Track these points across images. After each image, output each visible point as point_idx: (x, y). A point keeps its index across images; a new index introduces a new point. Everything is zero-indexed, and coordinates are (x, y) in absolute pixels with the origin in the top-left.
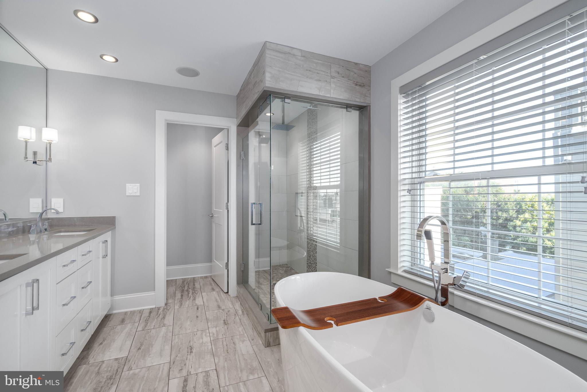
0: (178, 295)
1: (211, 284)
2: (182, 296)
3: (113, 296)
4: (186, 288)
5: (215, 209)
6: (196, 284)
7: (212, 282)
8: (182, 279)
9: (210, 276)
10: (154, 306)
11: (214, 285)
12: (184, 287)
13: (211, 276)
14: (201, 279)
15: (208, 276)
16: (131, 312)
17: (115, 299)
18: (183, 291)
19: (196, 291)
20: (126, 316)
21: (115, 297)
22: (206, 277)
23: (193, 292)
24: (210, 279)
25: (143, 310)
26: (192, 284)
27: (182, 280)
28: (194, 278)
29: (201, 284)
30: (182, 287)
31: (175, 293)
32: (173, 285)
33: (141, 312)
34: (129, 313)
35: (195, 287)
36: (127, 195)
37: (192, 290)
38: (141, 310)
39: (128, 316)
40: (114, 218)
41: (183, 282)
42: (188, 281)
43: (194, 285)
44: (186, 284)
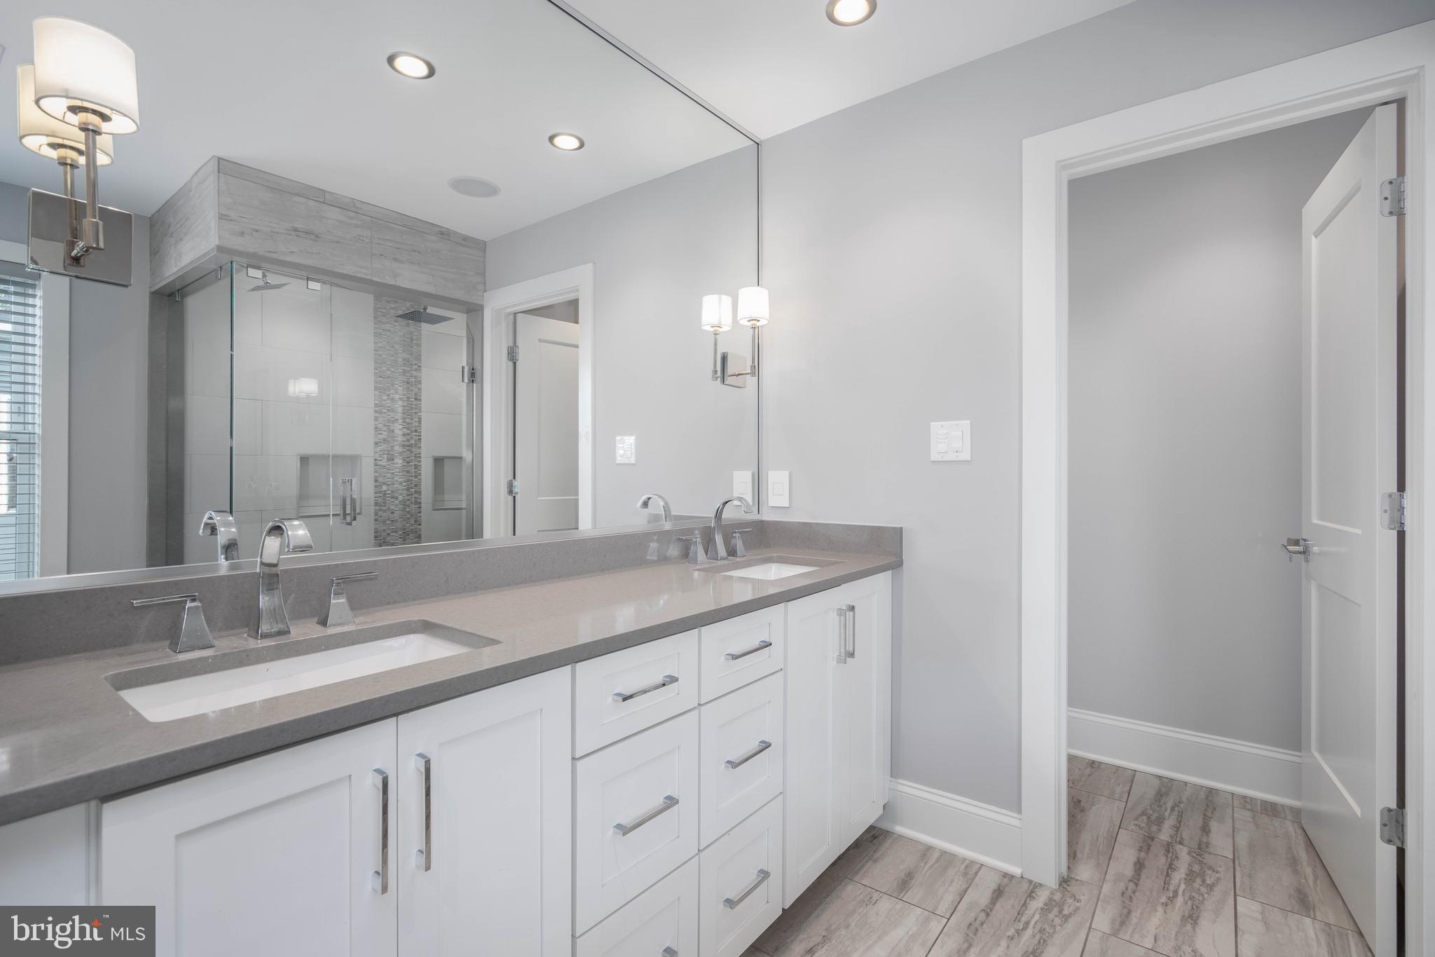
0: (1126, 857)
1: (1294, 863)
2: (1139, 866)
3: (895, 778)
4: (1165, 835)
5: (1321, 518)
6: (1214, 825)
7: (1303, 855)
8: (1160, 777)
9: (1291, 808)
10: (1016, 871)
11: (1309, 871)
12: (1160, 821)
13: (1297, 812)
14: (1244, 808)
15: (1283, 806)
16: (944, 853)
17: (900, 788)
18: (1147, 843)
19: (1211, 868)
20: (922, 865)
21: (900, 781)
22: (1271, 809)
23: (1196, 868)
24: (1291, 829)
25: (980, 868)
26: (1195, 820)
27: (1157, 782)
28: (1211, 792)
29: (1242, 840)
30: (1149, 818)
31: (1113, 840)
32: (1117, 796)
33: (971, 871)
34: (936, 855)
35: (1208, 845)
36: (932, 459)
37: (1189, 853)
38: (973, 862)
39: (928, 866)
40: (899, 532)
41: (1160, 795)
42: (1184, 799)
43: (1205, 830)
44: (1173, 809)
